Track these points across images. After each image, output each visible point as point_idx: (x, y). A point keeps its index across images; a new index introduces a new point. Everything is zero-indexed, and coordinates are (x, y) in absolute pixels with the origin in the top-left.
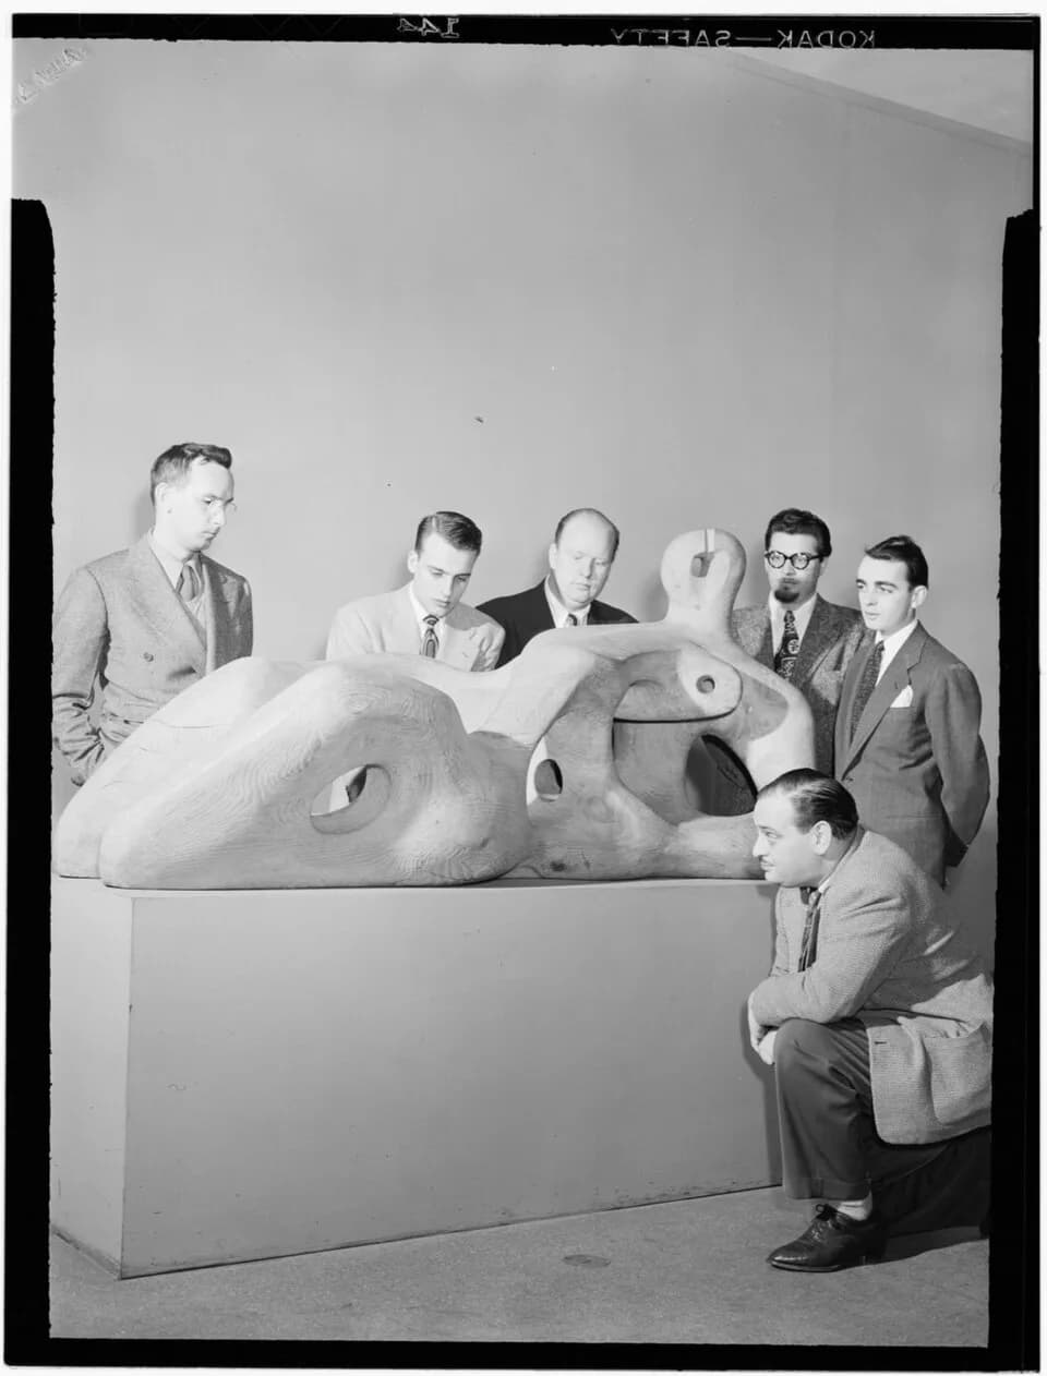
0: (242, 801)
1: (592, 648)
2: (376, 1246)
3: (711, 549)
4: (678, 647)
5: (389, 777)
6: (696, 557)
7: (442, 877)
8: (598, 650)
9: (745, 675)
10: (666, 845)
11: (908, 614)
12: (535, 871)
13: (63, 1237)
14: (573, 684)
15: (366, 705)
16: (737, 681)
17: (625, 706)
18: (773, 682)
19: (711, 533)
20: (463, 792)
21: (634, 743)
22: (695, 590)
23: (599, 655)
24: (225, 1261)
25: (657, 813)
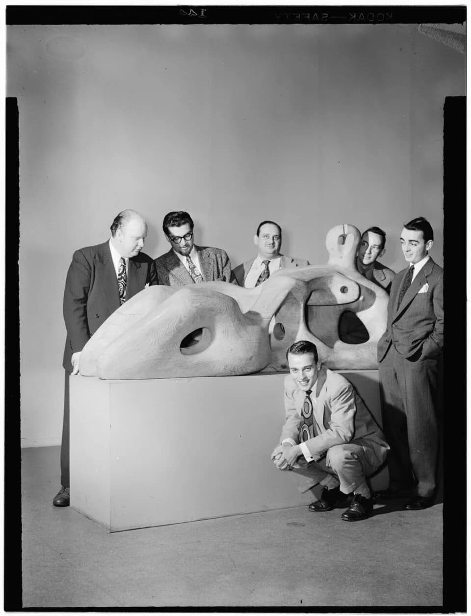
0: (152, 344)
1: (294, 277)
2: (212, 520)
3: (346, 233)
4: (332, 274)
5: (211, 332)
6: (340, 236)
7: (235, 372)
8: (297, 277)
9: (362, 285)
10: (329, 356)
11: (424, 253)
12: (275, 369)
13: (88, 518)
14: (287, 292)
15: (199, 304)
16: (357, 288)
17: (312, 300)
18: (374, 287)
19: (346, 226)
20: (241, 337)
21: (316, 315)
22: (340, 250)
23: (297, 279)
24: (152, 526)
25: (325, 344)
